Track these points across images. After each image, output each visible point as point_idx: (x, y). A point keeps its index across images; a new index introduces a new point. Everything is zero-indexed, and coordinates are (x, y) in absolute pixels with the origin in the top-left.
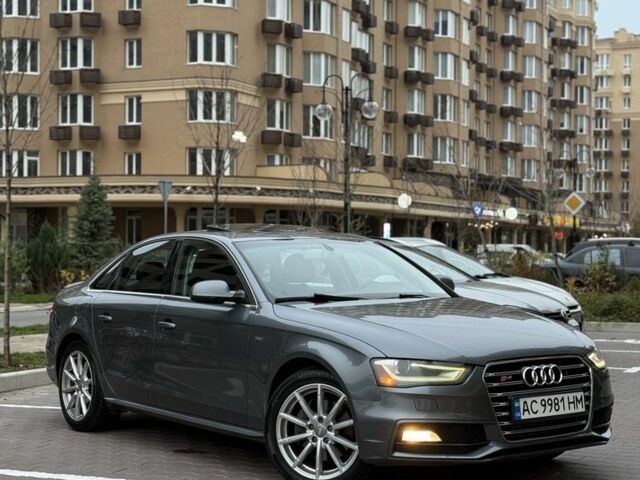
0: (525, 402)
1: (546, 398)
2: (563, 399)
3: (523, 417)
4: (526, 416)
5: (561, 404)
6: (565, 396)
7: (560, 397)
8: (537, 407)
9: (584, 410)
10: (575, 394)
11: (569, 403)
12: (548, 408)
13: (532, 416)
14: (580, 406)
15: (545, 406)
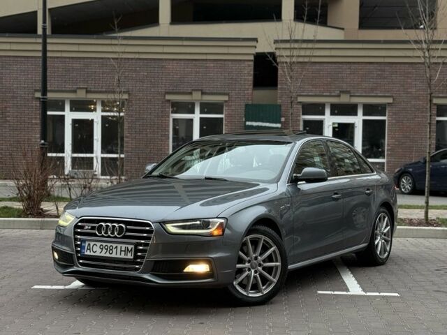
0: (89, 244)
1: (104, 244)
2: (116, 247)
3: (86, 253)
4: (88, 253)
5: (114, 251)
6: (119, 246)
7: (114, 245)
8: (97, 249)
9: (132, 257)
10: (127, 246)
11: (121, 251)
12: (104, 251)
13: (92, 254)
14: (129, 254)
15: (102, 249)
